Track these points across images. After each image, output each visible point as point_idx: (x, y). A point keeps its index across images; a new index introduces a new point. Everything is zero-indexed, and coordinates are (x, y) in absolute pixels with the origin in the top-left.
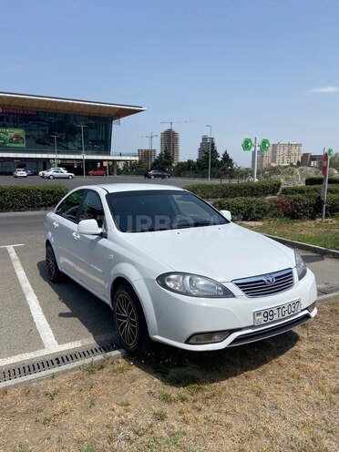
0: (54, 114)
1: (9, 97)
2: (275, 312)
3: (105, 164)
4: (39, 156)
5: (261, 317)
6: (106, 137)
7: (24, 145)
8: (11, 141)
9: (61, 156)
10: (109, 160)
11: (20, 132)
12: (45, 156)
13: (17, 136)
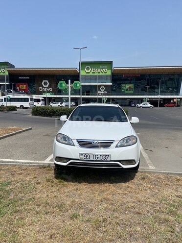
0: (149, 75)
1: (128, 70)
2: (91, 156)
3: (175, 100)
4: (139, 97)
5: (83, 156)
6: (177, 85)
7: (132, 92)
8: (127, 90)
9: (150, 97)
10: (177, 98)
11: (131, 85)
12: (142, 97)
13: (130, 88)
